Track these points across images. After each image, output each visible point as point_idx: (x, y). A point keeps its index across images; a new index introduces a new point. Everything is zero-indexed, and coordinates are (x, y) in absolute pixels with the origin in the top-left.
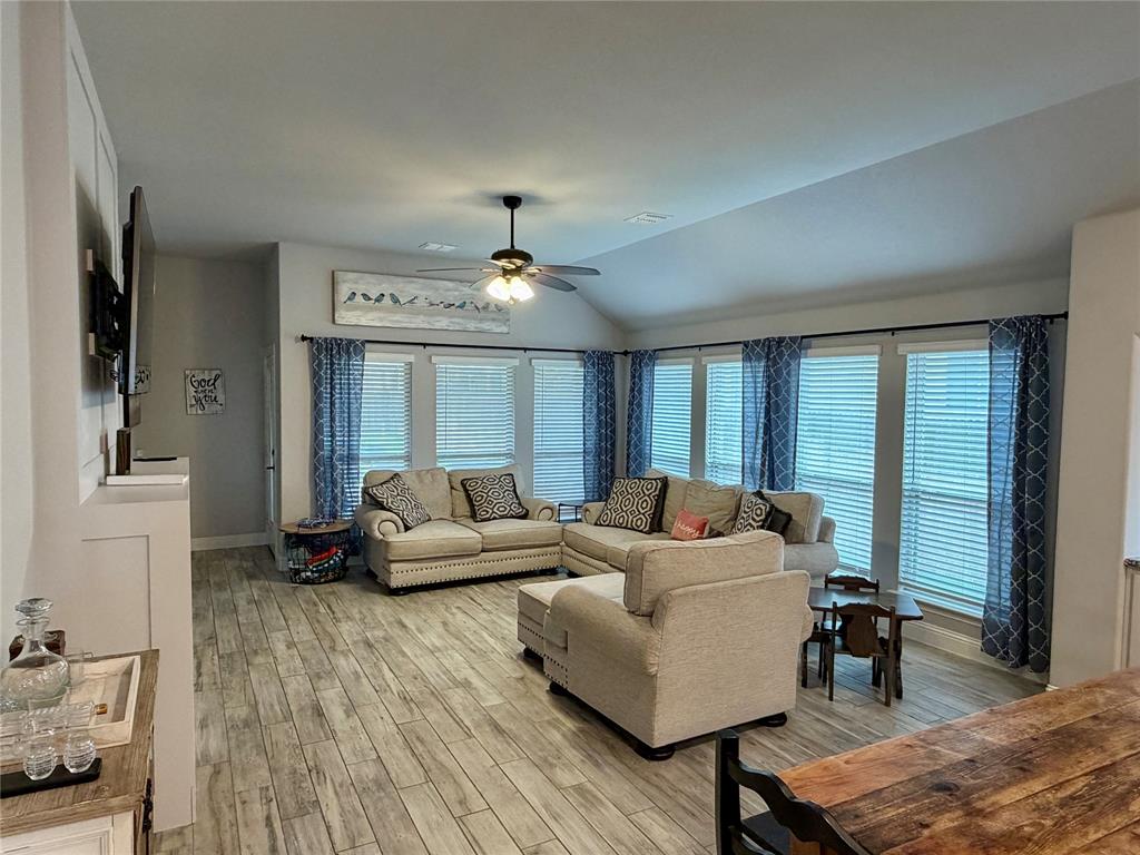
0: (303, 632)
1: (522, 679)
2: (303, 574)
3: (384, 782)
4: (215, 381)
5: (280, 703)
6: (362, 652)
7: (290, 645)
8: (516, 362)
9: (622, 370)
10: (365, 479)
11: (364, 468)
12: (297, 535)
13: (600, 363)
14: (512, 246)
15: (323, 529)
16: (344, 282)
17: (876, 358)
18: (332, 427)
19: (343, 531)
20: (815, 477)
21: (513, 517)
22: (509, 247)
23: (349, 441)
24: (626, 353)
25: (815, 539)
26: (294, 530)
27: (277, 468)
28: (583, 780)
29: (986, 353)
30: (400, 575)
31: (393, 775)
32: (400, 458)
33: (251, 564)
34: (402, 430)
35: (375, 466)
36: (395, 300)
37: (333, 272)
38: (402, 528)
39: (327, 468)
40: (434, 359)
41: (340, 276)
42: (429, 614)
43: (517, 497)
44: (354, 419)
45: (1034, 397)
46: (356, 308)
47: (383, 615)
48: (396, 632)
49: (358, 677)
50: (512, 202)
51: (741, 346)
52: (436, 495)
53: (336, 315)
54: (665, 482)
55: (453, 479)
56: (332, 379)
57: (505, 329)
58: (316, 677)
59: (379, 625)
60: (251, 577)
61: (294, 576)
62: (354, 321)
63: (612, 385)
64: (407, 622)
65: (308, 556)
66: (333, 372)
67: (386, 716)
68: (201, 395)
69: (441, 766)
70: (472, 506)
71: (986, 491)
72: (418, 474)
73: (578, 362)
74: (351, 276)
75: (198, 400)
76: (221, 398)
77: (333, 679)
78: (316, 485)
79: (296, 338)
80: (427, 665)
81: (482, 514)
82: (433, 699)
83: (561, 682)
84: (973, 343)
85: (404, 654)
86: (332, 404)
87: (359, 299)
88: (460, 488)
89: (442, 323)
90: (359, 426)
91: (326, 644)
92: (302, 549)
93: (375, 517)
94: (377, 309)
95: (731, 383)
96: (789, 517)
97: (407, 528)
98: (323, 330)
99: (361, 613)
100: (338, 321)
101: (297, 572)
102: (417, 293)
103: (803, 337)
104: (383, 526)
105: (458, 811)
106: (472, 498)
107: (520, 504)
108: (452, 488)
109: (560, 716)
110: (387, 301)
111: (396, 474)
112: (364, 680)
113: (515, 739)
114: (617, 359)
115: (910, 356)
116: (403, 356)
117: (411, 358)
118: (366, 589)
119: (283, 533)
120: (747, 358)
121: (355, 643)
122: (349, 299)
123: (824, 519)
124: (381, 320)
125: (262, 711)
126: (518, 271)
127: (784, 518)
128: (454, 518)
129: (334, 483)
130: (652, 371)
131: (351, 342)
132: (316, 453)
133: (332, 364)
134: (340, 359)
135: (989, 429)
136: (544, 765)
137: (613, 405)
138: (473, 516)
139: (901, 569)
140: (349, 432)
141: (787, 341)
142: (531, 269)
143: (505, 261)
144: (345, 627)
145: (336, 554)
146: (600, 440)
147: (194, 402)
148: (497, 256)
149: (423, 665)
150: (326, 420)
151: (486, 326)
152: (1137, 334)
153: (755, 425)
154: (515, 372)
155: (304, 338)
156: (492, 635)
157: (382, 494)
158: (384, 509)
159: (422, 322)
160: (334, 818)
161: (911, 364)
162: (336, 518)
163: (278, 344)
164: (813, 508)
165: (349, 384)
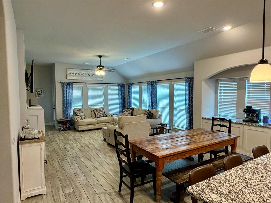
0: (62, 138)
1: (103, 143)
2: (61, 129)
3: (77, 156)
4: (42, 91)
5: (59, 148)
6: (73, 140)
7: (60, 140)
8: (104, 86)
9: (126, 87)
10: (74, 110)
11: (73, 108)
12: (60, 121)
13: (122, 86)
15: (65, 120)
16: (69, 71)
17: (169, 85)
18: (66, 100)
19: (69, 120)
20: (161, 107)
21: (104, 117)
22: (100, 65)
23: (70, 104)
24: (127, 84)
25: (158, 118)
27: (55, 109)
28: (111, 155)
29: (185, 83)
30: (81, 128)
31: (79, 156)
32: (81, 106)
33: (50, 128)
34: (81, 101)
35: (76, 108)
36: (79, 74)
39: (66, 108)
40: (87, 86)
41: (67, 69)
42: (86, 135)
43: (105, 113)
44: (71, 98)
45: (191, 91)
46: (71, 76)
47: (78, 135)
48: (80, 137)
49: (73, 144)
50: (100, 56)
51: (147, 83)
52: (88, 113)
53: (67, 77)
54: (133, 109)
55: (92, 110)
56: (66, 90)
57: (102, 80)
58: (65, 144)
59: (77, 136)
60: (51, 130)
61: (60, 129)
62: (70, 79)
63: (124, 91)
64: (82, 136)
65: (62, 125)
66: (66, 89)
67: (78, 149)
68: (39, 94)
69: (87, 154)
70: (95, 115)
71: (185, 108)
72: (84, 109)
73: (117, 86)
74: (70, 69)
75: (38, 95)
76: (43, 95)
77: (68, 144)
78: (64, 112)
79: (59, 82)
81: (97, 116)
82: (86, 146)
83: (109, 142)
84: (183, 82)
85: (81, 140)
86: (66, 95)
87: (71, 74)
88: (93, 112)
89: (89, 78)
90: (72, 100)
91: (67, 140)
92: (61, 124)
93: (75, 117)
94: (75, 76)
95: (146, 89)
96: (153, 114)
97: (82, 119)
98: (64, 80)
99: (73, 135)
101: (60, 128)
102: (83, 73)
103: (157, 81)
104: (77, 119)
105: (89, 159)
106: (95, 113)
107: (105, 114)
108: (91, 112)
109: (109, 148)
110: (77, 74)
111: (80, 109)
112: (74, 144)
113: (100, 151)
114: (125, 85)
115: (174, 84)
116: (81, 85)
117: (83, 86)
118: (74, 131)
119: (57, 121)
120: (148, 85)
121: (72, 139)
122: (70, 74)
123: (159, 114)
124: (76, 78)
125: (55, 149)
126: (101, 69)
127: (151, 114)
128: (92, 117)
129: (67, 111)
130: (132, 88)
131: (70, 83)
132: (63, 105)
133: (66, 87)
134: (68, 86)
135: (185, 97)
136: (104, 154)
137: (125, 95)
138: (96, 117)
139: (174, 123)
140: (70, 101)
141: (155, 81)
142: (104, 69)
143: (99, 68)
144: (70, 137)
145: (68, 125)
146: (122, 102)
147: (37, 95)
148: (98, 67)
149: (85, 142)
150: (65, 98)
151: (98, 79)
152: (203, 80)
153: (150, 98)
154: (104, 88)
155: (60, 82)
156: (98, 137)
157: (77, 113)
158: (77, 115)
159: (85, 78)
160: (69, 161)
161: (174, 85)
162: (68, 118)
163: (55, 83)
164: (157, 112)
165: (70, 91)
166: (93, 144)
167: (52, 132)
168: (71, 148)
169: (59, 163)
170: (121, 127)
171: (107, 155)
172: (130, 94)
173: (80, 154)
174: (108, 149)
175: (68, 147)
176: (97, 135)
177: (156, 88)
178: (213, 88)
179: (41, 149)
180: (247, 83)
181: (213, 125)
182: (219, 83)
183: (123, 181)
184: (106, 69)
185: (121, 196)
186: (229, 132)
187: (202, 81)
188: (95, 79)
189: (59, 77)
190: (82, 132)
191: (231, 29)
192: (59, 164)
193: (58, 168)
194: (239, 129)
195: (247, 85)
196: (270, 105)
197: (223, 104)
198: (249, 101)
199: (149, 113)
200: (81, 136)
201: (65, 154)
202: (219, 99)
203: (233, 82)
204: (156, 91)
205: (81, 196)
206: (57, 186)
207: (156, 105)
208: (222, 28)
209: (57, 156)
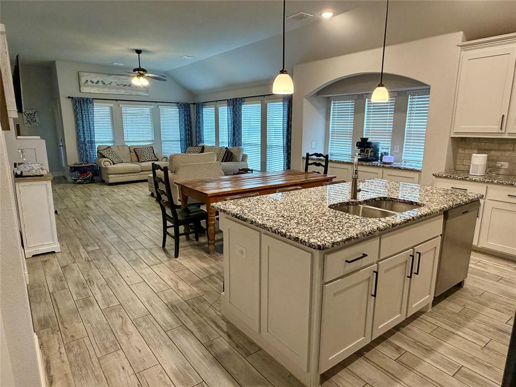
0: (79, 193)
1: (149, 199)
2: (78, 181)
3: (106, 214)
4: (34, 114)
5: (75, 205)
6: (100, 196)
7: (76, 196)
8: (152, 107)
9: (193, 109)
10: (97, 149)
11: (97, 145)
12: (74, 167)
13: (185, 107)
14: (140, 67)
15: (83, 165)
16: (83, 76)
17: (260, 105)
18: (83, 130)
19: (91, 166)
20: (248, 143)
21: (152, 161)
24: (194, 104)
25: (241, 160)
26: (73, 166)
27: (64, 146)
29: (282, 103)
30: (112, 179)
32: (111, 142)
34: (111, 132)
35: (101, 144)
36: (104, 83)
37: (78, 73)
38: (112, 164)
39: (83, 145)
40: (121, 106)
41: (81, 74)
42: (123, 189)
43: (155, 155)
44: (92, 128)
46: (89, 86)
47: (107, 190)
48: (111, 192)
49: (98, 200)
50: (139, 52)
51: (226, 101)
52: (125, 154)
53: (81, 89)
54: (203, 147)
55: (131, 149)
56: (82, 113)
57: (147, 94)
58: (85, 201)
59: (105, 191)
61: (75, 182)
62: (88, 91)
63: (190, 116)
65: (79, 174)
66: (82, 110)
67: (107, 206)
68: (30, 119)
69: (121, 212)
70: (138, 158)
71: (282, 143)
72: (118, 146)
73: (176, 107)
74: (85, 74)
75: (29, 121)
76: (38, 120)
77: (90, 201)
78: (80, 151)
79: (66, 97)
80: (120, 198)
81: (141, 160)
82: (121, 203)
84: (280, 100)
85: (113, 196)
86: (83, 122)
87: (89, 83)
88: (134, 152)
89: (123, 92)
90: (94, 130)
91: (88, 195)
92: (77, 172)
93: (102, 161)
94: (97, 87)
95: (224, 112)
96: (232, 153)
97: (114, 164)
98: (77, 95)
99: (99, 189)
100: (82, 91)
101: (76, 180)
102: (112, 80)
103: (242, 98)
104: (105, 163)
105: (125, 217)
106: (137, 154)
107: (155, 157)
108: (131, 152)
110: (100, 83)
111: (109, 147)
112: (101, 201)
113: (143, 208)
114: (192, 106)
115: (268, 104)
116: (109, 104)
117: (112, 105)
118: (101, 184)
119: (69, 167)
120: (228, 105)
121: (97, 195)
122: (85, 82)
123: (243, 154)
124: (98, 91)
126: (142, 75)
127: (230, 154)
128: (132, 162)
129: (86, 151)
130: (202, 110)
131: (87, 99)
132: (78, 140)
133: (81, 107)
134: (84, 106)
135: (283, 125)
136: (150, 211)
137: (191, 123)
138: (139, 161)
139: (267, 169)
140: (90, 132)
141: (238, 99)
142: (146, 75)
143: (137, 72)
144: (94, 192)
145: (89, 174)
146: (187, 136)
147: (27, 122)
148: (135, 70)
149: (119, 198)
150: (81, 128)
151: (140, 93)
152: (305, 97)
153: (231, 128)
154: (152, 110)
155: (69, 97)
156: (142, 192)
157: (104, 153)
158: (104, 157)
159: (115, 91)
160: (93, 220)
161: (268, 106)
162: (88, 162)
163: (59, 101)
164: (240, 151)
165: (88, 115)
166: (132, 200)
167: (61, 186)
168: (96, 205)
169: (76, 222)
170: (174, 171)
171: (154, 212)
172: (199, 123)
173: (110, 212)
174: (155, 205)
175: (91, 204)
176: (140, 189)
177: (240, 110)
178: (323, 111)
179: (48, 190)
180: (367, 102)
181: (307, 164)
182: (332, 102)
183: (168, 232)
184: (150, 75)
185: (165, 251)
186: (326, 172)
187: (304, 99)
188: (134, 93)
189: (66, 87)
190: (115, 186)
191: (333, 16)
192: (77, 224)
193: (75, 227)
194: (347, 170)
195: (366, 105)
196: (392, 136)
197: (336, 136)
198: (368, 130)
199: (226, 152)
200: (113, 191)
201: (86, 212)
202: (331, 128)
203: (350, 101)
204: (240, 116)
205: (110, 253)
206: (75, 245)
207: (240, 139)
208: (321, 14)
209: (73, 215)
